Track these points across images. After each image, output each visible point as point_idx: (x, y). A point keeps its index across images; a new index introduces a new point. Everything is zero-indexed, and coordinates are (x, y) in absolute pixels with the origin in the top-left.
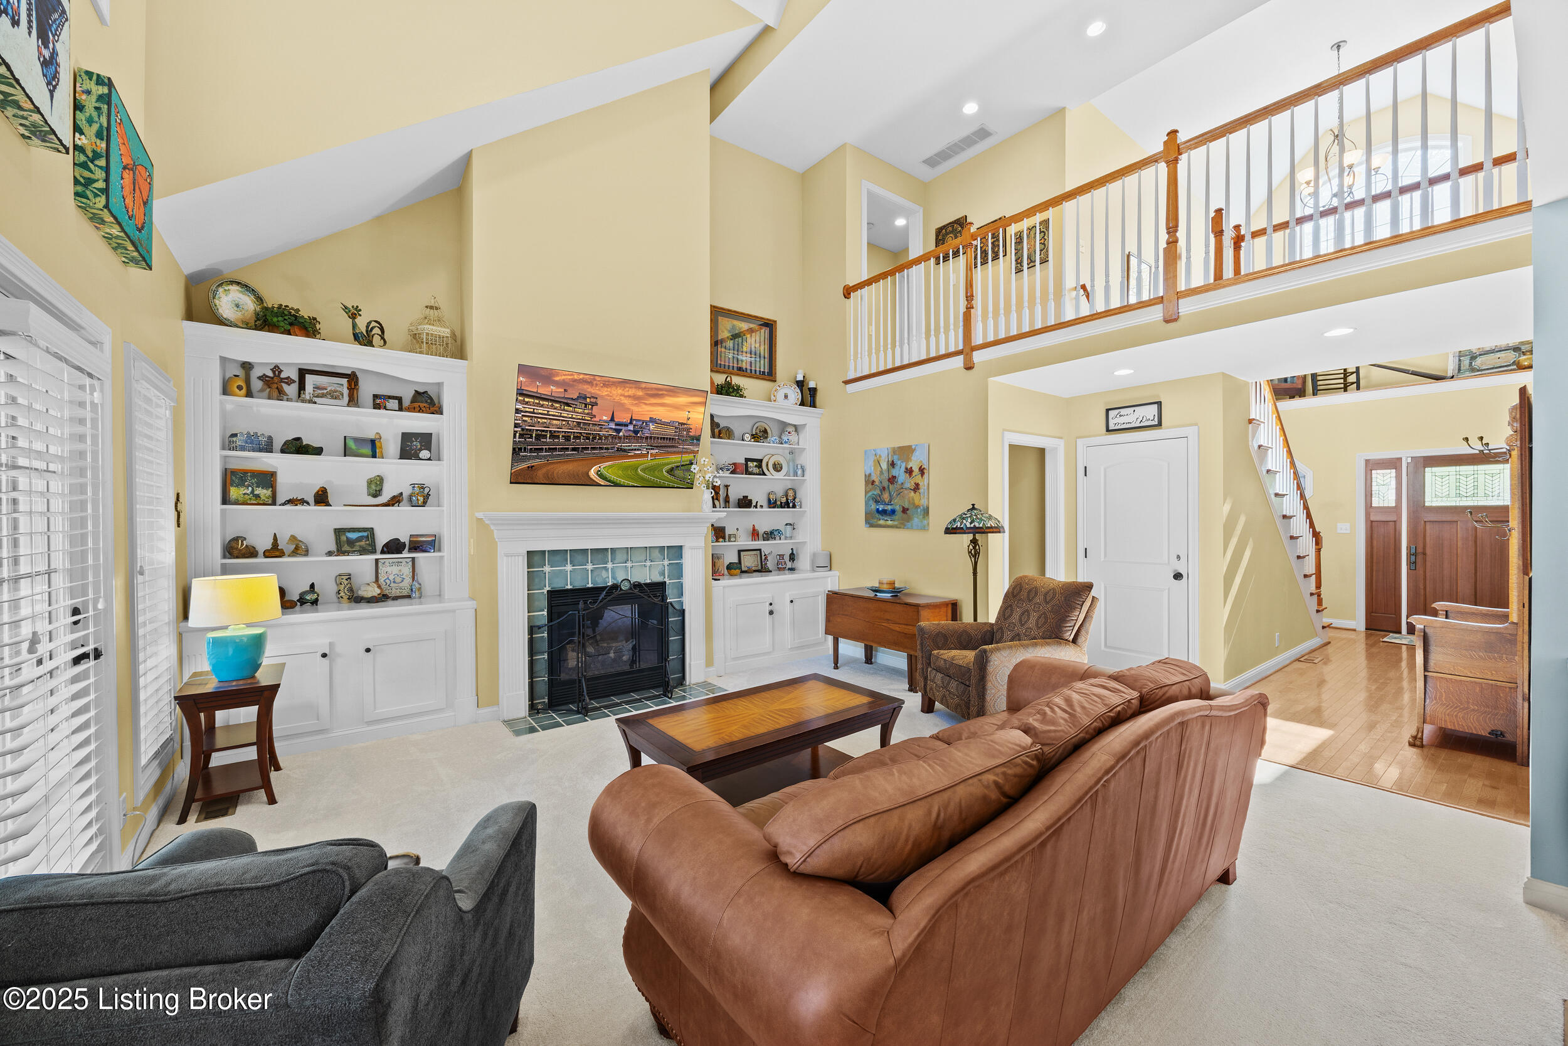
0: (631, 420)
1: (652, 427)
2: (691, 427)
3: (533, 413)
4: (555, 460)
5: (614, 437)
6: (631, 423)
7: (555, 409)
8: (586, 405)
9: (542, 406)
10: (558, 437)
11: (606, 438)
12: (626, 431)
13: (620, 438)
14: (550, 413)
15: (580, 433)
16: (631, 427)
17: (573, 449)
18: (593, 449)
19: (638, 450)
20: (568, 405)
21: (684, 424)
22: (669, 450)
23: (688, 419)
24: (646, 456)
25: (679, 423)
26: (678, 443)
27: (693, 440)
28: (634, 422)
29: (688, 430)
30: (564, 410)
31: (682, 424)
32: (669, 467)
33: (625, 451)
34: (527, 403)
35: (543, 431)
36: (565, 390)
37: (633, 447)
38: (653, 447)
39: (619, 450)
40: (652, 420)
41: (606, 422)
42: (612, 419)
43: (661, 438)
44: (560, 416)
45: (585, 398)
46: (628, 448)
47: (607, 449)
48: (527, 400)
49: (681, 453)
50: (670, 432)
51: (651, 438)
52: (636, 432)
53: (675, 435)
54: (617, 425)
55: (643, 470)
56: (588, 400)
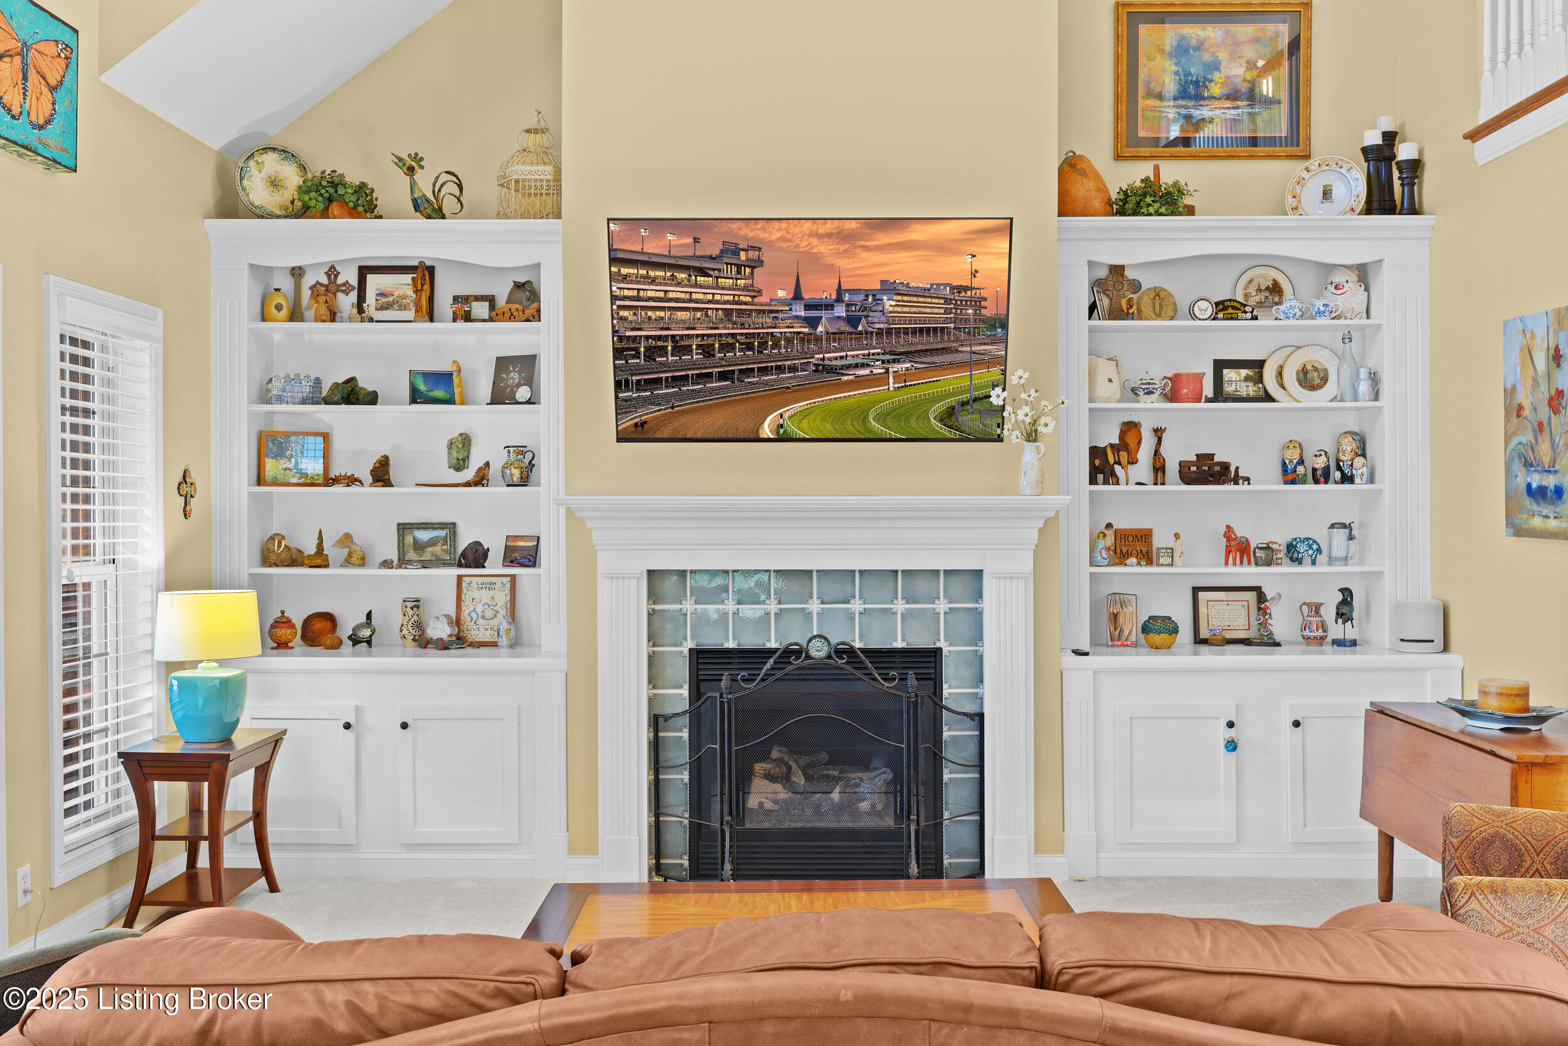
0: (840, 291)
1: (889, 304)
2: (984, 293)
3: (638, 299)
4: (688, 404)
5: (804, 339)
6: (839, 300)
7: (679, 284)
8: (739, 266)
9: (653, 281)
10: (688, 349)
11: (789, 341)
12: (830, 320)
13: (818, 339)
14: (671, 295)
15: (733, 335)
16: (840, 311)
17: (723, 376)
18: (763, 371)
19: (863, 366)
20: (703, 272)
21: (966, 289)
22: (938, 359)
23: (974, 273)
24: (882, 379)
25: (953, 288)
26: (957, 340)
27: (994, 327)
28: (847, 297)
29: (978, 303)
30: (696, 285)
31: (961, 289)
32: (940, 406)
33: (832, 370)
34: (625, 278)
35: (659, 338)
36: (696, 240)
37: (850, 361)
38: (898, 356)
39: (823, 369)
40: (889, 288)
41: (782, 302)
42: (798, 296)
43: (914, 331)
44: (691, 301)
45: (736, 252)
46: (839, 363)
47: (793, 369)
48: (624, 271)
49: (969, 365)
50: (934, 312)
51: (889, 332)
52: (853, 321)
53: (946, 321)
54: (808, 307)
55: (882, 418)
56: (743, 256)
